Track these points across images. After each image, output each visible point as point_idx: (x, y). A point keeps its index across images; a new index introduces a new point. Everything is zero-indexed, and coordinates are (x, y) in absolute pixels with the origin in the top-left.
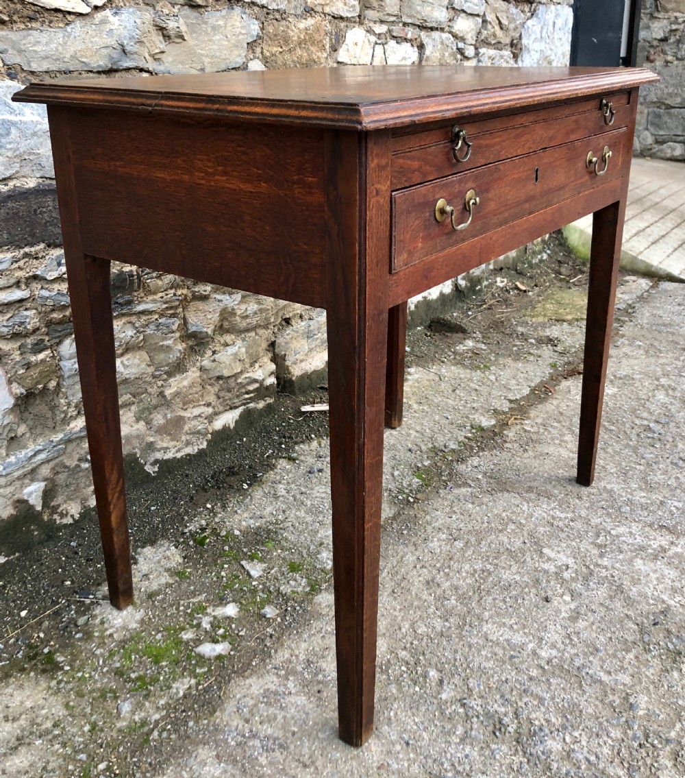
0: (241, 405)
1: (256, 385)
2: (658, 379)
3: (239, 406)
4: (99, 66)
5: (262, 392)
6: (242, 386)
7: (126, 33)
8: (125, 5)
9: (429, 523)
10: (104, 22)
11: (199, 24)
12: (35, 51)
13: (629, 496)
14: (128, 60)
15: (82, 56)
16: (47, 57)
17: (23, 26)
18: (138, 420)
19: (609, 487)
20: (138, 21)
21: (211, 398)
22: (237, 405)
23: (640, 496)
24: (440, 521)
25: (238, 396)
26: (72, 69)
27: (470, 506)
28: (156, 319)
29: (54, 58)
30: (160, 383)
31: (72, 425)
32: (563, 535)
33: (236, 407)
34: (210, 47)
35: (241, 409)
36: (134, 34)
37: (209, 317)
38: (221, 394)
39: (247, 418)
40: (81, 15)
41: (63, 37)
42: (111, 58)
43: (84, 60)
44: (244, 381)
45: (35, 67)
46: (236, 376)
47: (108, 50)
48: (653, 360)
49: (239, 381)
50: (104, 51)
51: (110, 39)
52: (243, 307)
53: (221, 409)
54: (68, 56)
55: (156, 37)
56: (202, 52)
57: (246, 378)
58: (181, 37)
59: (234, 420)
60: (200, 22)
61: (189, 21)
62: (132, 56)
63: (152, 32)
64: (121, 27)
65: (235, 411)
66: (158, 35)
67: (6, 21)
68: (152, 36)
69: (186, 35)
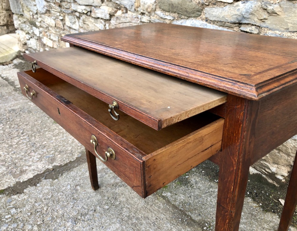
0: (260, 171)
1: (270, 171)
3: (258, 171)
4: (231, 21)
6: (263, 165)
7: (244, 10)
10: (237, 6)
11: (291, 8)
12: (212, 14)
14: (245, 20)
16: (215, 16)
17: (212, 6)
20: (253, 6)
22: (258, 169)
25: (260, 167)
26: (222, 21)
29: (217, 17)
34: (294, 19)
36: (249, 11)
40: (229, 3)
41: (222, 10)
42: (237, 19)
43: (226, 18)
45: (211, 19)
47: (236, 16)
49: (261, 162)
50: (235, 16)
51: (238, 12)
54: (221, 16)
55: (263, 13)
56: (288, 21)
57: (265, 164)
58: (276, 13)
59: (253, 173)
60: (292, 7)
61: (285, 6)
62: (248, 19)
63: (260, 10)
64: (243, 8)
65: (255, 170)
66: (265, 12)
67: (208, 5)
68: (259, 12)
69: (280, 13)
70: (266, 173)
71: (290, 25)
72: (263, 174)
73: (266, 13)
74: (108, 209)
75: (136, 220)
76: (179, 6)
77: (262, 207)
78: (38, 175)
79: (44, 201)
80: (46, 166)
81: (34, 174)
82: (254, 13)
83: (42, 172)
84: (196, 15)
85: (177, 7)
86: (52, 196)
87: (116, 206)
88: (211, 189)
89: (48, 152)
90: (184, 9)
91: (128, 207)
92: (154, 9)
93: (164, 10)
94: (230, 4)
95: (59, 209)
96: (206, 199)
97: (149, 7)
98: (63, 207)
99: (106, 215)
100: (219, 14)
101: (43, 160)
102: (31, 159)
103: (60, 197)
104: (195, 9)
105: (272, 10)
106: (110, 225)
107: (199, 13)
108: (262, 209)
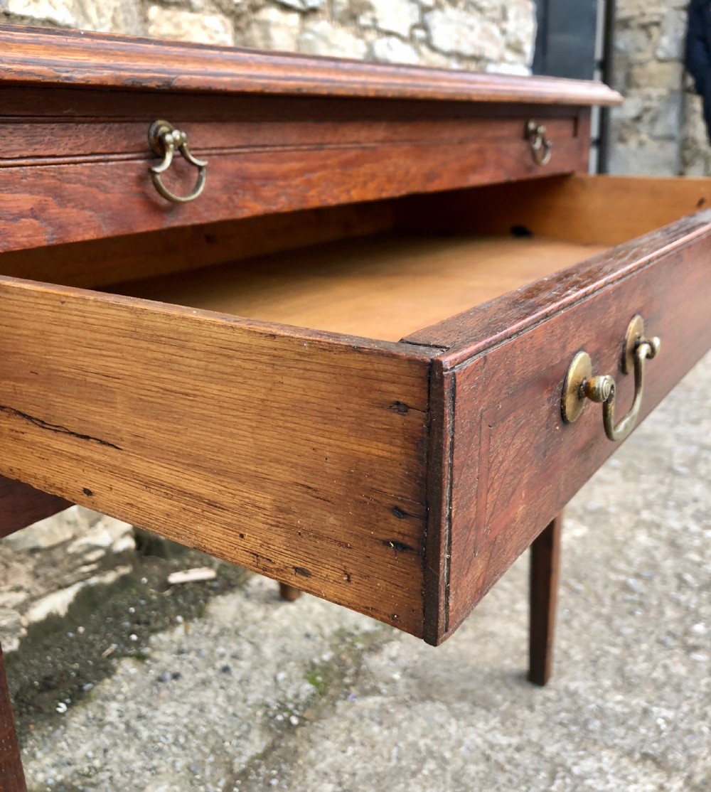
0: (79, 581)
1: (99, 554)
2: (638, 512)
3: (74, 583)
5: (110, 559)
6: (76, 556)
9: (312, 764)
13: (600, 702)
19: (572, 686)
21: (24, 580)
22: (69, 582)
23: (615, 702)
24: (330, 760)
25: (71, 571)
27: (376, 729)
32: (502, 779)
33: (67, 586)
35: (76, 588)
38: (40, 572)
39: (88, 600)
44: (79, 550)
46: (64, 544)
48: (631, 485)
49: (70, 550)
53: (42, 590)
57: (80, 546)
59: (65, 605)
65: (67, 591)
70: (94, 567)
72: (89, 578)
77: (188, 617)
108: (196, 619)
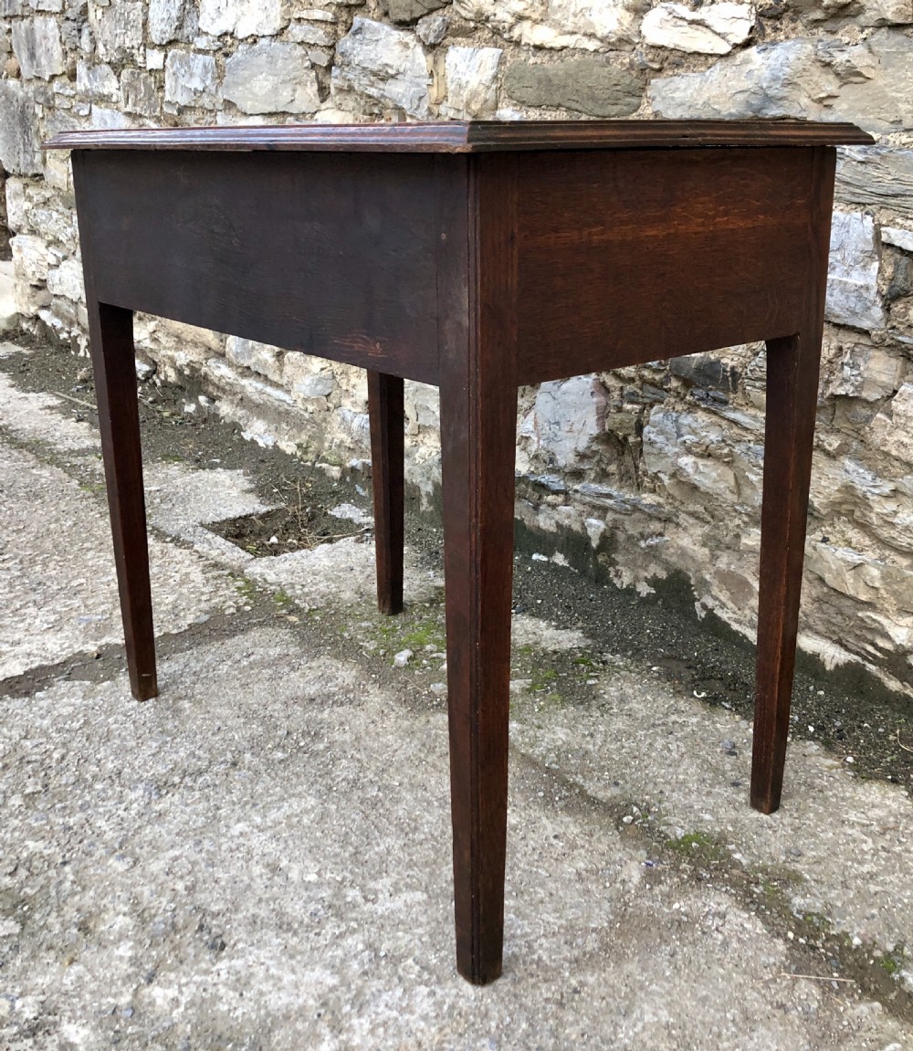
0: (857, 653)
1: (888, 645)
3: (852, 651)
4: (731, 114)
5: (900, 668)
6: (864, 624)
7: (766, 73)
8: (787, 38)
10: (746, 61)
11: (903, 53)
12: (673, 98)
14: (774, 107)
15: (715, 103)
16: (681, 104)
17: (671, 73)
18: (704, 545)
22: (850, 646)
25: (856, 637)
28: (749, 441)
29: (688, 105)
30: (737, 522)
31: (644, 495)
33: (847, 648)
35: (853, 658)
36: (781, 74)
37: (823, 483)
39: (858, 680)
40: (721, 56)
41: (701, 82)
42: (749, 104)
43: (716, 107)
44: (870, 622)
45: (670, 115)
46: (856, 602)
47: (746, 95)
49: (860, 614)
50: (740, 97)
51: (749, 82)
52: (890, 506)
54: (701, 102)
55: (824, 76)
56: (899, 95)
57: (874, 620)
58: (859, 74)
59: (835, 661)
60: (906, 49)
61: (884, 50)
62: (781, 103)
63: (813, 69)
64: (764, 67)
65: (843, 651)
66: (828, 73)
67: (660, 70)
68: (811, 75)
69: (873, 71)
70: (878, 654)
71: (903, 107)
72: (870, 662)
73: (831, 77)
74: (281, 761)
75: (379, 790)
76: (570, 82)
77: (855, 767)
78: (41, 668)
79: (54, 734)
80: (76, 646)
81: (27, 665)
82: (795, 80)
83: (57, 662)
84: (625, 108)
85: (564, 87)
86: (86, 723)
87: (315, 754)
88: (674, 718)
89: (86, 606)
90: (586, 90)
91: (358, 756)
92: (491, 103)
93: (524, 102)
94: (723, 59)
95: (106, 758)
96: (649, 741)
97: (474, 94)
98: (122, 751)
99: (273, 774)
100: (692, 96)
101: (66, 627)
102: (20, 625)
103: (114, 726)
104: (618, 88)
105: (848, 64)
106: (282, 799)
107: (634, 100)
108: (851, 773)
